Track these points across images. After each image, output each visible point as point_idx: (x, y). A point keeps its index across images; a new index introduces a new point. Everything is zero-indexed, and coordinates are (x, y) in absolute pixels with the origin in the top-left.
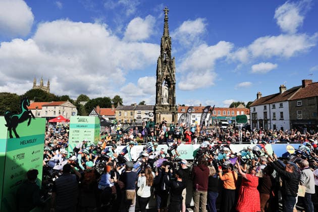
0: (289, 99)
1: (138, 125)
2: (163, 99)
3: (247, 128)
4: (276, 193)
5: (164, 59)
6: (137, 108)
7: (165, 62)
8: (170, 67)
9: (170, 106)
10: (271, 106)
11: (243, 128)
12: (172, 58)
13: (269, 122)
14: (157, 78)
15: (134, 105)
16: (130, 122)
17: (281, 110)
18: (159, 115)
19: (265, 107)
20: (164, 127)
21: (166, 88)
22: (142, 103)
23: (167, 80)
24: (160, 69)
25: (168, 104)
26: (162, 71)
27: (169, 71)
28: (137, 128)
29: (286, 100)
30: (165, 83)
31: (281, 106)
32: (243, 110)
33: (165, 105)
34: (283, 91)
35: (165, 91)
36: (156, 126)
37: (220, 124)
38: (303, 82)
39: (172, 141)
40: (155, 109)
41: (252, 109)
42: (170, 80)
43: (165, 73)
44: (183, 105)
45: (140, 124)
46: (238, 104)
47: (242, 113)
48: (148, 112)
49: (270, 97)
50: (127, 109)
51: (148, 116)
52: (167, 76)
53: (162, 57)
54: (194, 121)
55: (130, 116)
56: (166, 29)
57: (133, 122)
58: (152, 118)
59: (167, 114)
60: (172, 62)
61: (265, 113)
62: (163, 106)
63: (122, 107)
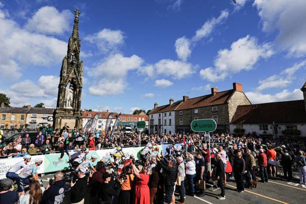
0: (175, 110)
1: (30, 132)
2: (66, 102)
3: (146, 132)
4: (162, 186)
5: (71, 61)
6: (32, 111)
7: (72, 63)
8: (77, 70)
9: (74, 111)
10: (164, 114)
11: (143, 132)
12: (80, 61)
13: (162, 127)
14: (61, 79)
15: (27, 107)
16: (18, 127)
17: (170, 117)
18: (59, 120)
19: (160, 115)
20: (65, 133)
21: (71, 91)
22: (40, 106)
23: (72, 82)
24: (65, 70)
25: (72, 108)
26: (67, 73)
27: (75, 74)
28: (28, 135)
29: (174, 110)
30: (70, 86)
31: (170, 114)
32: (143, 117)
33: (68, 110)
34: (172, 103)
35: (69, 94)
36: (55, 132)
37: (124, 129)
38: (184, 97)
39: (73, 148)
40: (55, 113)
41: (150, 116)
42: (76, 83)
43: (71, 75)
44: (90, 110)
45: (34, 130)
46: (141, 111)
47: (143, 120)
48: (46, 116)
49: (161, 108)
50: (15, 111)
51: (46, 121)
52: (73, 79)
53: (68, 58)
54: (100, 127)
55: (19, 120)
56: (75, 31)
57: (24, 127)
58: (51, 123)
59: (70, 119)
60: (80, 65)
61: (160, 120)
62: (65, 110)
63: (8, 109)
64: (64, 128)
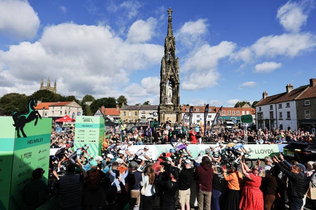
0: (296, 99)
2: (167, 99)
3: (253, 128)
4: (282, 195)
5: (168, 59)
6: (142, 108)
7: (169, 62)
8: (174, 67)
9: (174, 106)
10: (278, 105)
11: (248, 127)
12: (176, 58)
13: (275, 122)
14: (161, 79)
15: (138, 105)
16: (134, 122)
17: (288, 109)
18: (163, 115)
19: (271, 106)
20: (168, 127)
21: (170, 87)
22: (147, 103)
23: (171, 80)
24: (164, 69)
25: (172, 104)
26: (166, 71)
27: (173, 71)
28: (142, 128)
29: (294, 100)
30: (169, 83)
31: (288, 105)
32: (248, 110)
33: (169, 105)
34: (290, 90)
35: (169, 91)
37: (225, 124)
38: (311, 81)
39: (176, 141)
40: (159, 109)
41: (258, 108)
42: (174, 80)
43: (169, 73)
44: (188, 105)
45: (144, 124)
46: (244, 103)
47: (248, 113)
48: (152, 112)
49: (276, 96)
50: (131, 108)
51: (152, 116)
52: (171, 76)
53: (166, 57)
54: (198, 121)
55: (134, 115)
56: (170, 30)
57: (138, 121)
58: (157, 118)
59: (171, 114)
60: (176, 62)
61: (271, 113)
62: (167, 106)
63: (127, 107)
64: (167, 122)
